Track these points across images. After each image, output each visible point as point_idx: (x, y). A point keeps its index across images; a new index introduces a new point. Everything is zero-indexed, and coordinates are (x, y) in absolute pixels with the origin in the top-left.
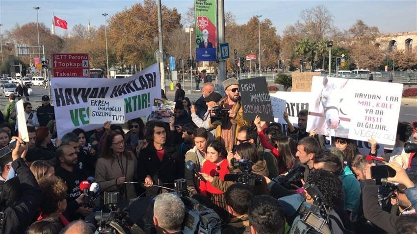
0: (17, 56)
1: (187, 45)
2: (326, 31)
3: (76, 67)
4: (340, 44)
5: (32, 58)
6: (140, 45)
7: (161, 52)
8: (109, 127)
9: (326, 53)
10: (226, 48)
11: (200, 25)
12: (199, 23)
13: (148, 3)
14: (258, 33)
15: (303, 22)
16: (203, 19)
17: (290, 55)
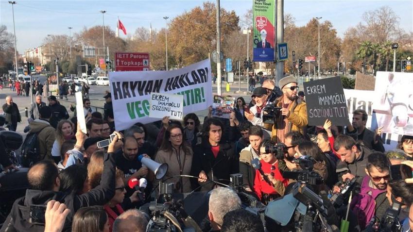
0: (84, 57)
1: (244, 47)
2: (391, 33)
3: (137, 65)
4: (406, 46)
5: (98, 59)
6: (198, 48)
7: (218, 52)
8: (167, 122)
9: (389, 57)
10: (284, 48)
11: (258, 25)
12: (258, 23)
13: (207, 6)
14: (317, 35)
15: (365, 24)
16: (261, 19)
17: (351, 58)
